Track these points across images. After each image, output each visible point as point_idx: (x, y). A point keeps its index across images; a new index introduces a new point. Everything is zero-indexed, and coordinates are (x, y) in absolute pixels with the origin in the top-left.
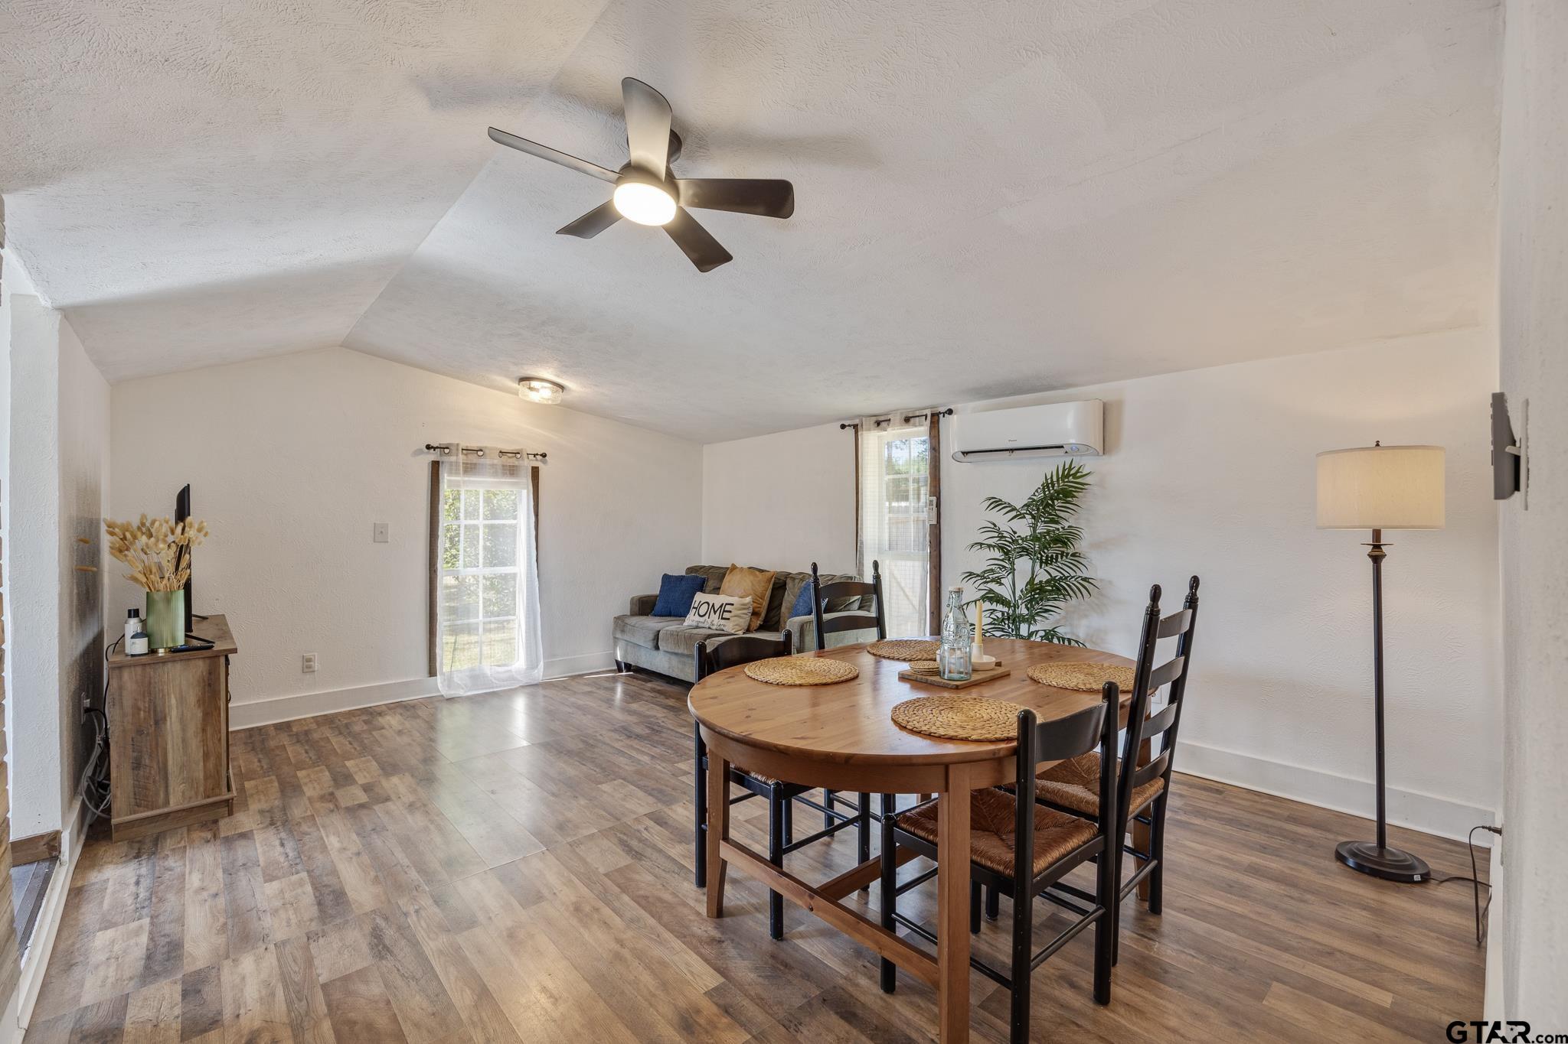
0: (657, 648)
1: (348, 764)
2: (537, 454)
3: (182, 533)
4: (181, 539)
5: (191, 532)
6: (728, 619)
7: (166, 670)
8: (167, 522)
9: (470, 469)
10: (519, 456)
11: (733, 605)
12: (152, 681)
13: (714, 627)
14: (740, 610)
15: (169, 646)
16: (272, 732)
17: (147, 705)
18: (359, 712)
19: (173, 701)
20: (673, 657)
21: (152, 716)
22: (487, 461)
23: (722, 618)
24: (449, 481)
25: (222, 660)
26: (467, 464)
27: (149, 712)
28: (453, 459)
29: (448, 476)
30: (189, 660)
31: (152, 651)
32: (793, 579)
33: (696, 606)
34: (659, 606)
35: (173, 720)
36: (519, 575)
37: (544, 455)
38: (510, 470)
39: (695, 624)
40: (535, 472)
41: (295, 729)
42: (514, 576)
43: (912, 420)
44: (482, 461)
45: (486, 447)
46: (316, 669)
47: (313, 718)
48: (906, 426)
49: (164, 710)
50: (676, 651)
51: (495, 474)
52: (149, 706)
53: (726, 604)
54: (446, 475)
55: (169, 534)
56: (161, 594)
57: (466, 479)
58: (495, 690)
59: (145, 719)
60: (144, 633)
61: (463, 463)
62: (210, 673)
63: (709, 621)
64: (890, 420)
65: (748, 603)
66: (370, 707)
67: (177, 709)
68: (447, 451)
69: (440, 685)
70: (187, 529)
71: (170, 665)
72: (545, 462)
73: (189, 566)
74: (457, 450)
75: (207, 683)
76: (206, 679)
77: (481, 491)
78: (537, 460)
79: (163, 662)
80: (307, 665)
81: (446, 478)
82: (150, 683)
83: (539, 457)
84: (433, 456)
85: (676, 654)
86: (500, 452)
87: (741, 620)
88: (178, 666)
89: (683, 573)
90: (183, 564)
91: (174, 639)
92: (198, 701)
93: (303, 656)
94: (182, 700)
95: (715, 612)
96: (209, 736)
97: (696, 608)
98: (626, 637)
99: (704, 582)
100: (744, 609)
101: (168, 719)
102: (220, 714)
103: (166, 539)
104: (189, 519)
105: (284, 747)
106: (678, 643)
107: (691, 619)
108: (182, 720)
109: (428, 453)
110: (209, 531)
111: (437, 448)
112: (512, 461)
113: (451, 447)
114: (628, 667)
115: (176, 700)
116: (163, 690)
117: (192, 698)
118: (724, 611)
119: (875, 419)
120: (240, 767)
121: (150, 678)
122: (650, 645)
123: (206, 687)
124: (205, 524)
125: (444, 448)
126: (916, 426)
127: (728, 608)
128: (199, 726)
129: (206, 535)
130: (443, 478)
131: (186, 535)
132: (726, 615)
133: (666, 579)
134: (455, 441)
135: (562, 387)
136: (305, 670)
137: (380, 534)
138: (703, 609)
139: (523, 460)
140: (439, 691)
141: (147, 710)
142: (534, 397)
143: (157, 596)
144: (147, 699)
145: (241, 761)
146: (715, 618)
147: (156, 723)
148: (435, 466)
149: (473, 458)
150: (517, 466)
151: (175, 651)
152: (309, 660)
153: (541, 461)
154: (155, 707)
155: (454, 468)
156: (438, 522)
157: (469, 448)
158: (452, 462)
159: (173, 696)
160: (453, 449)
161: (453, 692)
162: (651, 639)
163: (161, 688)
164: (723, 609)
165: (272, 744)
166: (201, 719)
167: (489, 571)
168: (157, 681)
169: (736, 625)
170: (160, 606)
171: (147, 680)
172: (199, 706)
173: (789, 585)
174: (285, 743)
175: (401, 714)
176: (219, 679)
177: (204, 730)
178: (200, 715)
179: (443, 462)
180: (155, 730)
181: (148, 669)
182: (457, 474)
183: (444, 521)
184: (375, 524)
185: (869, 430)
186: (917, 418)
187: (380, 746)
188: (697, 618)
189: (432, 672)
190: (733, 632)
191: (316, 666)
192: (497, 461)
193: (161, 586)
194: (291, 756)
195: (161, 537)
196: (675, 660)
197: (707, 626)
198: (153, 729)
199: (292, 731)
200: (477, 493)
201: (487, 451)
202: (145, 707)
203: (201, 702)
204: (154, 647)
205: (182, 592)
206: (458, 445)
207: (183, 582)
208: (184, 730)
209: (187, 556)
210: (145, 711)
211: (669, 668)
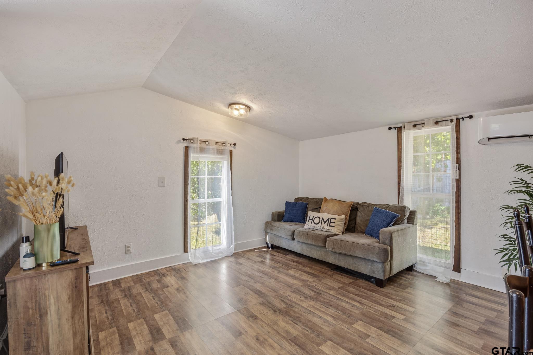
0: (293, 239)
1: (157, 317)
2: (232, 144)
3: (57, 185)
4: (56, 189)
5: (63, 185)
6: (334, 226)
7: (47, 279)
8: (46, 177)
9: (202, 151)
10: (224, 144)
11: (335, 219)
12: (38, 288)
13: (325, 230)
14: (339, 222)
15: (49, 261)
16: (111, 288)
17: (34, 305)
18: (153, 274)
19: (52, 300)
20: (304, 245)
21: (38, 312)
22: (211, 147)
23: (330, 226)
24: (193, 156)
25: (84, 269)
26: (201, 148)
27: (36, 309)
28: (195, 145)
29: (192, 154)
30: (62, 271)
31: (38, 265)
32: (362, 206)
33: (311, 218)
34: (286, 217)
35: (52, 312)
36: (223, 202)
37: (235, 145)
38: (220, 151)
39: (312, 227)
40: (231, 152)
41: (123, 285)
42: (220, 203)
43: (440, 123)
44: (208, 147)
45: (210, 140)
46: (132, 252)
47: (131, 277)
48: (436, 126)
49: (46, 307)
50: (307, 242)
51: (213, 154)
52: (35, 305)
53: (331, 219)
54: (191, 153)
55: (48, 185)
56: (44, 226)
57: (200, 155)
58: (215, 259)
59: (33, 314)
60: (33, 254)
61: (200, 148)
62: (76, 279)
63: (322, 227)
64: (424, 123)
65: (343, 218)
66: (158, 270)
67: (55, 305)
68: (192, 141)
69: (191, 258)
70: (61, 182)
71: (49, 276)
72: (235, 148)
73: (63, 206)
74: (197, 141)
75: (74, 286)
76: (74, 283)
77: (206, 161)
78: (231, 147)
79: (45, 274)
80: (127, 250)
81: (192, 156)
82: (36, 290)
83: (232, 145)
84: (185, 144)
85: (305, 243)
86: (216, 142)
87: (340, 227)
88: (55, 276)
89: (293, 201)
90: (59, 205)
91: (52, 256)
92: (69, 298)
93: (126, 245)
94: (58, 299)
95: (325, 223)
96: (76, 321)
97: (312, 220)
98: (273, 232)
99: (307, 205)
100: (342, 221)
101: (49, 313)
102: (83, 305)
103: (47, 189)
104: (62, 175)
105: (118, 300)
106: (308, 238)
107: (309, 225)
108: (58, 313)
109: (183, 142)
110: (75, 183)
111: (187, 140)
112: (221, 147)
113: (194, 140)
114: (273, 246)
115: (54, 299)
116: (45, 293)
117: (65, 296)
118: (331, 222)
119: (413, 124)
120: (96, 317)
121: (36, 286)
122: (290, 238)
123: (74, 289)
124: (72, 178)
125: (191, 140)
126: (443, 126)
127: (332, 220)
128: (70, 315)
129: (73, 185)
130: (190, 155)
131: (60, 186)
132: (332, 224)
133: (287, 204)
134: (196, 137)
135: (249, 108)
136: (127, 252)
137: (161, 182)
138: (317, 220)
139: (226, 146)
140: (189, 259)
141: (34, 308)
142: (236, 113)
143: (41, 228)
144: (34, 301)
145: (96, 312)
146: (325, 226)
147: (41, 316)
148: (187, 149)
149: (203, 145)
150: (223, 150)
151: (53, 265)
152: (128, 247)
153: (233, 147)
154: (40, 306)
155: (196, 150)
156: (188, 177)
157: (202, 140)
158: (194, 147)
159: (52, 297)
160: (196, 140)
161: (196, 261)
162: (290, 235)
163: (43, 292)
164: (329, 221)
165: (112, 297)
166: (71, 310)
167: (211, 200)
168: (40, 287)
169: (339, 230)
170: (43, 234)
171: (34, 287)
172: (69, 302)
173: (360, 209)
174: (119, 297)
175: (175, 276)
176: (82, 282)
177: (73, 318)
178: (70, 307)
179: (190, 147)
180: (40, 321)
181: (34, 280)
182: (197, 153)
183: (191, 176)
184: (159, 177)
185: (409, 129)
186: (444, 122)
187: (171, 301)
188: (313, 224)
189: (186, 251)
190: (337, 233)
191: (132, 250)
192: (215, 147)
193: (44, 220)
194: (123, 308)
195: (43, 188)
196: (305, 247)
197: (320, 229)
198: (39, 320)
199: (121, 287)
200: (205, 162)
201: (210, 142)
202: (33, 306)
203: (71, 299)
204: (39, 262)
205: (57, 225)
206: (197, 138)
207: (59, 216)
208: (59, 319)
209: (61, 200)
210: (33, 309)
211: (301, 250)
